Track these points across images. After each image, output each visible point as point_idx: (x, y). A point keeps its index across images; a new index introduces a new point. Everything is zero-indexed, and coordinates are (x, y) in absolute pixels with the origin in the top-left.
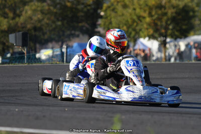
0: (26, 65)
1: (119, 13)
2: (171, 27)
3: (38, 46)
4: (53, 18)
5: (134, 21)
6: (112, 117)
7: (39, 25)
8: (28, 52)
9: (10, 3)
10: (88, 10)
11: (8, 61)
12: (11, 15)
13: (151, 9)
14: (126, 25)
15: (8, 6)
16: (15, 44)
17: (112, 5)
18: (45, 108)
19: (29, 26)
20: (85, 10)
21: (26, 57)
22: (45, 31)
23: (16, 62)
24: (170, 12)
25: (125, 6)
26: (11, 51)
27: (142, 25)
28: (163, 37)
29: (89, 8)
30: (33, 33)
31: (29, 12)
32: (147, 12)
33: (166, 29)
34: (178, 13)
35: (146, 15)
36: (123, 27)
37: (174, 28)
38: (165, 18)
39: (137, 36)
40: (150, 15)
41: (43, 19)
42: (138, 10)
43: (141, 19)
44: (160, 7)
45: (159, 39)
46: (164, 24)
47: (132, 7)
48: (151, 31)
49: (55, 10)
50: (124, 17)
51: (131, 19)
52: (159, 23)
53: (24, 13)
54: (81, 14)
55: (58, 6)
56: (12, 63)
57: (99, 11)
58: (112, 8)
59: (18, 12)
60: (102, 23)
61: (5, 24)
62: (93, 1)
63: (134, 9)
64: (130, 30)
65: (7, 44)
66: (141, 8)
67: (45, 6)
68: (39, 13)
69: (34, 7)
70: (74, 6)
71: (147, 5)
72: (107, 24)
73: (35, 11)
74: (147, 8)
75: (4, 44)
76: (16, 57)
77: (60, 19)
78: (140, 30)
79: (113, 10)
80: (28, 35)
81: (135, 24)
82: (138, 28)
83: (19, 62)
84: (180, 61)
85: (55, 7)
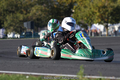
0: (33, 39)
1: (82, 11)
2: (110, 18)
3: (39, 28)
4: (47, 13)
5: (90, 15)
6: (79, 66)
7: (40, 17)
8: (34, 32)
9: (24, 6)
10: (66, 9)
11: (23, 37)
12: (25, 12)
13: (99, 8)
14: (86, 17)
15: (23, 7)
16: (27, 28)
17: (78, 6)
18: (43, 61)
19: (34, 18)
20: (64, 9)
21: (33, 35)
22: (43, 20)
23: (27, 37)
24: (110, 10)
25: (85, 7)
26: (25, 32)
27: (95, 17)
28: (106, 23)
29: (66, 8)
30: (37, 22)
31: (35, 11)
32: (98, 10)
33: (108, 18)
34: (114, 10)
35: (97, 11)
36: (84, 18)
37: (112, 18)
38: (107, 13)
39: (92, 23)
40: (99, 11)
41: (42, 14)
42: (92, 9)
43: (94, 13)
44: (104, 7)
45: (104, 24)
46: (107, 16)
47: (89, 7)
48: (100, 20)
49: (48, 9)
50: (85, 13)
51: (89, 13)
52: (104, 16)
53: (31, 11)
54: (62, 11)
55: (50, 7)
56: (25, 38)
57: (72, 10)
58: (78, 8)
59: (28, 10)
60: (73, 16)
61: (21, 17)
62: (69, 4)
63: (91, 8)
64: (89, 19)
65: (23, 28)
66: (94, 8)
67: (43, 7)
68: (40, 11)
69: (37, 8)
70: (58, 7)
71: (97, 6)
72: (76, 16)
73: (37, 10)
74: (97, 8)
75: (21, 28)
76: (27, 35)
77: (51, 14)
78: (94, 19)
79: (79, 9)
80: (34, 23)
81: (91, 16)
82: (92, 19)
83: (29, 37)
84: (115, 36)
85: (48, 8)
